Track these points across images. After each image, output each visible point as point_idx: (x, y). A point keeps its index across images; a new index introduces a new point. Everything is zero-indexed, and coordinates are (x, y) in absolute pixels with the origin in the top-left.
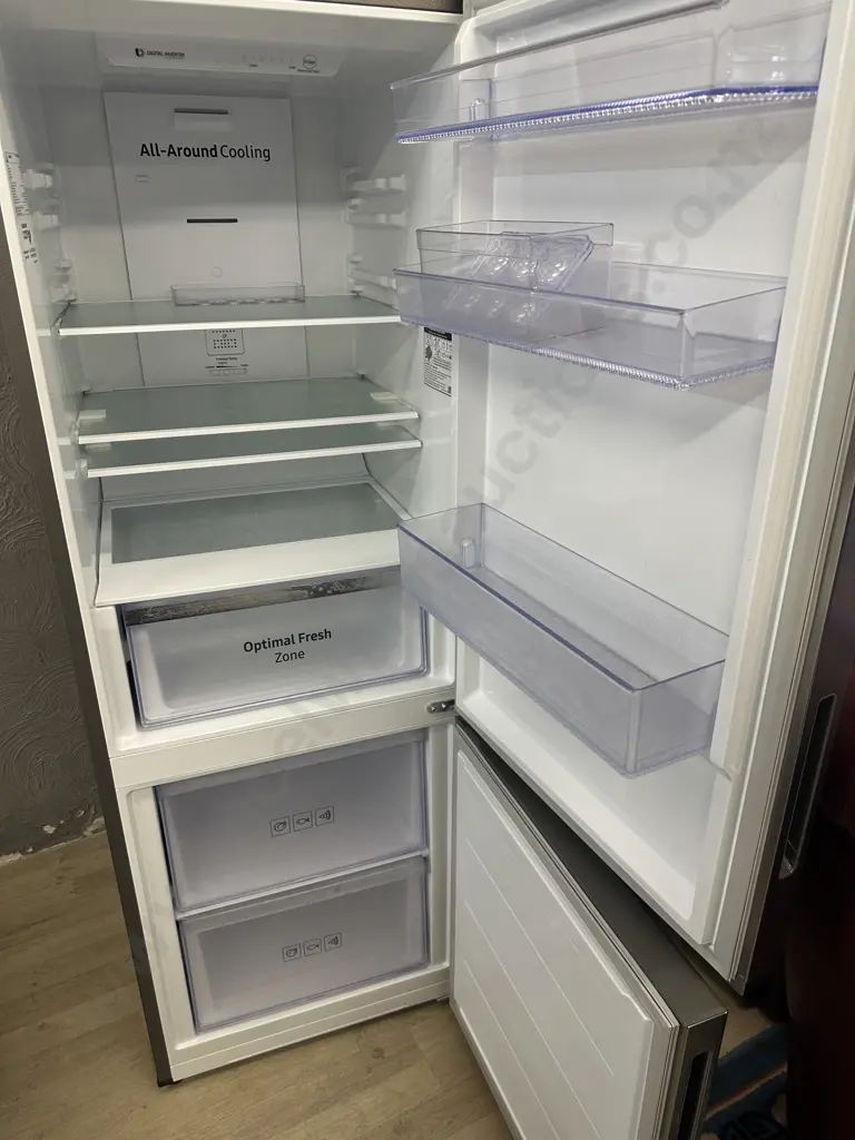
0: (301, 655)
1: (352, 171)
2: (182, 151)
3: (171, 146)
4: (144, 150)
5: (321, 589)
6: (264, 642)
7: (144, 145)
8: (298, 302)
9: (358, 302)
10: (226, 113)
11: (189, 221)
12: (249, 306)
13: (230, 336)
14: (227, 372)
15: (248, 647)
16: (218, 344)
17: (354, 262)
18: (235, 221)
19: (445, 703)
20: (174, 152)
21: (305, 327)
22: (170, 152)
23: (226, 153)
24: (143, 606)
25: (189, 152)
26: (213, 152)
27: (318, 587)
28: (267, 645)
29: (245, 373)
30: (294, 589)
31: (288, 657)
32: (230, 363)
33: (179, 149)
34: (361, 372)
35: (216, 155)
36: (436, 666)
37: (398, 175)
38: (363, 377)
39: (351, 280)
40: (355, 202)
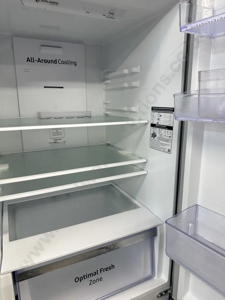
0: (101, 279)
1: (106, 70)
2: (43, 61)
3: (39, 59)
4: (28, 60)
5: (112, 247)
6: (84, 276)
7: (28, 58)
8: (88, 118)
9: (107, 118)
10: (61, 48)
11: (45, 87)
12: (70, 119)
13: (59, 131)
14: (57, 145)
15: (77, 280)
16: (54, 134)
17: (106, 104)
18: (62, 88)
19: (164, 292)
20: (40, 61)
21: (87, 127)
22: (38, 61)
23: (60, 62)
24: (26, 270)
25: (46, 61)
26: (55, 62)
27: (111, 246)
28: (85, 277)
29: (65, 145)
30: (100, 249)
31: (95, 282)
32: (59, 141)
33: (42, 60)
34: (108, 143)
35: (56, 63)
36: (158, 273)
37: (137, 66)
38: (108, 145)
39: (104, 110)
40: (108, 81)
